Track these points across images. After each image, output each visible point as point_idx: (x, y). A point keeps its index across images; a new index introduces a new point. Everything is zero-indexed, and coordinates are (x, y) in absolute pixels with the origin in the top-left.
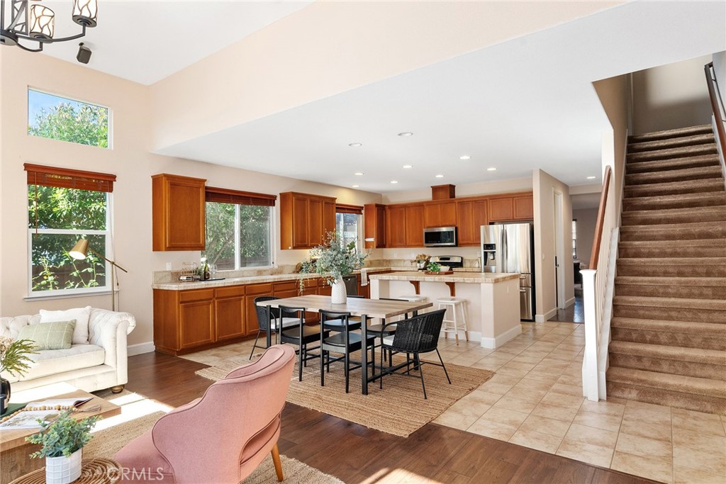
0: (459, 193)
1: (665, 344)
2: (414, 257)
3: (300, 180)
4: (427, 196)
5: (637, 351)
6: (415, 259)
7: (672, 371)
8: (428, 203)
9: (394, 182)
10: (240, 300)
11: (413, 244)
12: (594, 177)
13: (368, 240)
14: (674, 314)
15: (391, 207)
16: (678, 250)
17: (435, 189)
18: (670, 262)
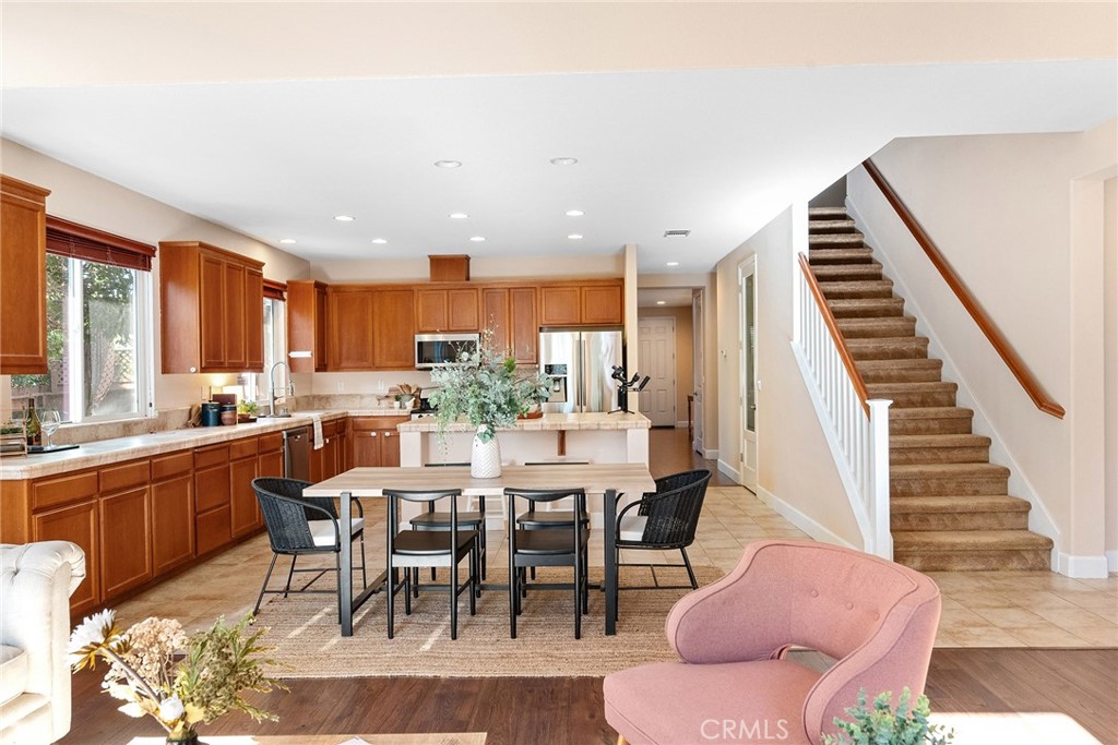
0: (477, 271)
1: (919, 495)
2: (383, 390)
3: (192, 216)
4: (423, 273)
5: (905, 507)
6: (387, 393)
7: (940, 527)
8: (421, 286)
9: (379, 241)
10: (144, 492)
11: (390, 364)
12: (676, 264)
13: (293, 355)
14: (912, 456)
15: (338, 289)
16: (882, 373)
17: (438, 263)
18: (886, 388)
